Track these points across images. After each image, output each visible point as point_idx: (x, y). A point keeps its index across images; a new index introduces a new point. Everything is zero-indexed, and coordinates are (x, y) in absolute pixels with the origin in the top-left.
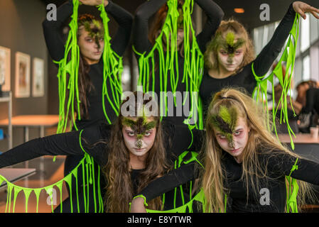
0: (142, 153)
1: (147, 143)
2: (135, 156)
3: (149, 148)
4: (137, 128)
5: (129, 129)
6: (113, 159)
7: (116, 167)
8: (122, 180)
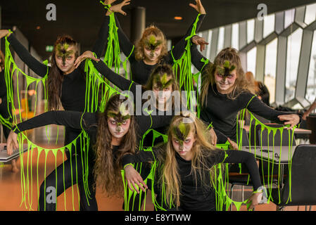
0: (120, 136)
1: (124, 129)
2: (115, 137)
3: (125, 133)
4: (117, 118)
5: (113, 119)
6: (100, 140)
7: (102, 146)
8: (106, 155)
